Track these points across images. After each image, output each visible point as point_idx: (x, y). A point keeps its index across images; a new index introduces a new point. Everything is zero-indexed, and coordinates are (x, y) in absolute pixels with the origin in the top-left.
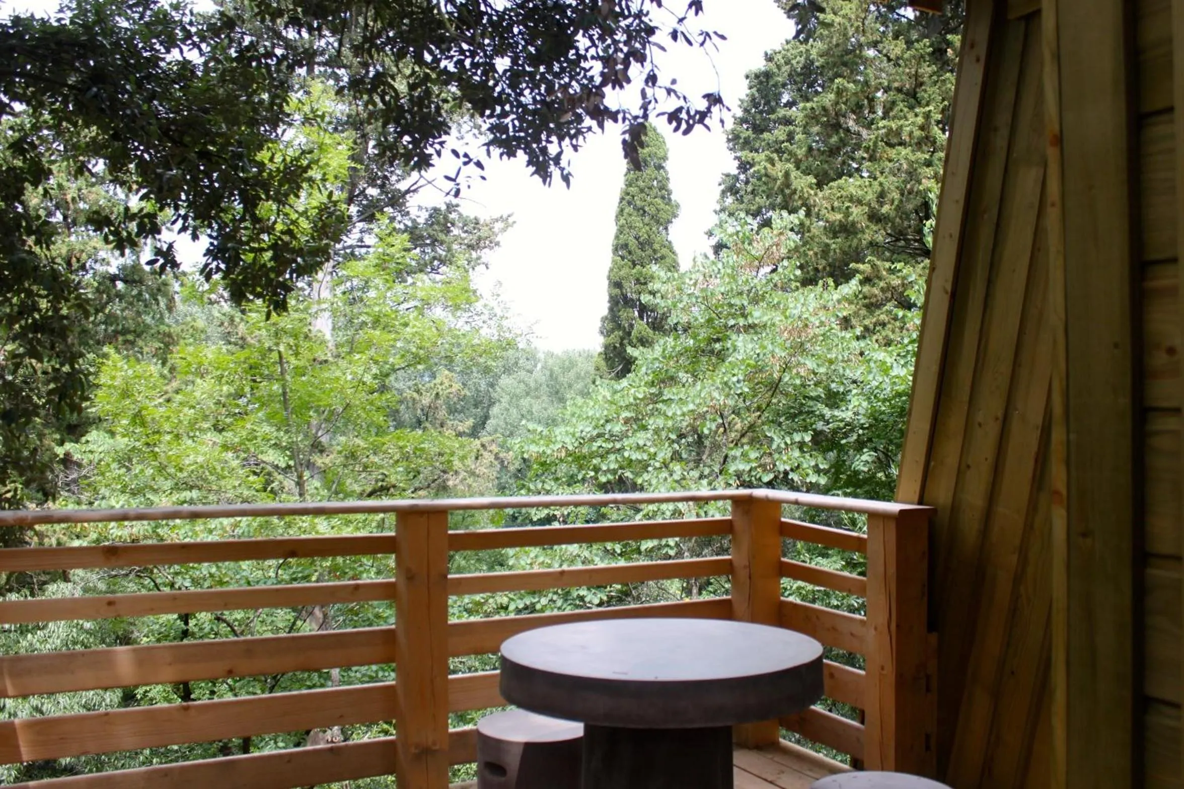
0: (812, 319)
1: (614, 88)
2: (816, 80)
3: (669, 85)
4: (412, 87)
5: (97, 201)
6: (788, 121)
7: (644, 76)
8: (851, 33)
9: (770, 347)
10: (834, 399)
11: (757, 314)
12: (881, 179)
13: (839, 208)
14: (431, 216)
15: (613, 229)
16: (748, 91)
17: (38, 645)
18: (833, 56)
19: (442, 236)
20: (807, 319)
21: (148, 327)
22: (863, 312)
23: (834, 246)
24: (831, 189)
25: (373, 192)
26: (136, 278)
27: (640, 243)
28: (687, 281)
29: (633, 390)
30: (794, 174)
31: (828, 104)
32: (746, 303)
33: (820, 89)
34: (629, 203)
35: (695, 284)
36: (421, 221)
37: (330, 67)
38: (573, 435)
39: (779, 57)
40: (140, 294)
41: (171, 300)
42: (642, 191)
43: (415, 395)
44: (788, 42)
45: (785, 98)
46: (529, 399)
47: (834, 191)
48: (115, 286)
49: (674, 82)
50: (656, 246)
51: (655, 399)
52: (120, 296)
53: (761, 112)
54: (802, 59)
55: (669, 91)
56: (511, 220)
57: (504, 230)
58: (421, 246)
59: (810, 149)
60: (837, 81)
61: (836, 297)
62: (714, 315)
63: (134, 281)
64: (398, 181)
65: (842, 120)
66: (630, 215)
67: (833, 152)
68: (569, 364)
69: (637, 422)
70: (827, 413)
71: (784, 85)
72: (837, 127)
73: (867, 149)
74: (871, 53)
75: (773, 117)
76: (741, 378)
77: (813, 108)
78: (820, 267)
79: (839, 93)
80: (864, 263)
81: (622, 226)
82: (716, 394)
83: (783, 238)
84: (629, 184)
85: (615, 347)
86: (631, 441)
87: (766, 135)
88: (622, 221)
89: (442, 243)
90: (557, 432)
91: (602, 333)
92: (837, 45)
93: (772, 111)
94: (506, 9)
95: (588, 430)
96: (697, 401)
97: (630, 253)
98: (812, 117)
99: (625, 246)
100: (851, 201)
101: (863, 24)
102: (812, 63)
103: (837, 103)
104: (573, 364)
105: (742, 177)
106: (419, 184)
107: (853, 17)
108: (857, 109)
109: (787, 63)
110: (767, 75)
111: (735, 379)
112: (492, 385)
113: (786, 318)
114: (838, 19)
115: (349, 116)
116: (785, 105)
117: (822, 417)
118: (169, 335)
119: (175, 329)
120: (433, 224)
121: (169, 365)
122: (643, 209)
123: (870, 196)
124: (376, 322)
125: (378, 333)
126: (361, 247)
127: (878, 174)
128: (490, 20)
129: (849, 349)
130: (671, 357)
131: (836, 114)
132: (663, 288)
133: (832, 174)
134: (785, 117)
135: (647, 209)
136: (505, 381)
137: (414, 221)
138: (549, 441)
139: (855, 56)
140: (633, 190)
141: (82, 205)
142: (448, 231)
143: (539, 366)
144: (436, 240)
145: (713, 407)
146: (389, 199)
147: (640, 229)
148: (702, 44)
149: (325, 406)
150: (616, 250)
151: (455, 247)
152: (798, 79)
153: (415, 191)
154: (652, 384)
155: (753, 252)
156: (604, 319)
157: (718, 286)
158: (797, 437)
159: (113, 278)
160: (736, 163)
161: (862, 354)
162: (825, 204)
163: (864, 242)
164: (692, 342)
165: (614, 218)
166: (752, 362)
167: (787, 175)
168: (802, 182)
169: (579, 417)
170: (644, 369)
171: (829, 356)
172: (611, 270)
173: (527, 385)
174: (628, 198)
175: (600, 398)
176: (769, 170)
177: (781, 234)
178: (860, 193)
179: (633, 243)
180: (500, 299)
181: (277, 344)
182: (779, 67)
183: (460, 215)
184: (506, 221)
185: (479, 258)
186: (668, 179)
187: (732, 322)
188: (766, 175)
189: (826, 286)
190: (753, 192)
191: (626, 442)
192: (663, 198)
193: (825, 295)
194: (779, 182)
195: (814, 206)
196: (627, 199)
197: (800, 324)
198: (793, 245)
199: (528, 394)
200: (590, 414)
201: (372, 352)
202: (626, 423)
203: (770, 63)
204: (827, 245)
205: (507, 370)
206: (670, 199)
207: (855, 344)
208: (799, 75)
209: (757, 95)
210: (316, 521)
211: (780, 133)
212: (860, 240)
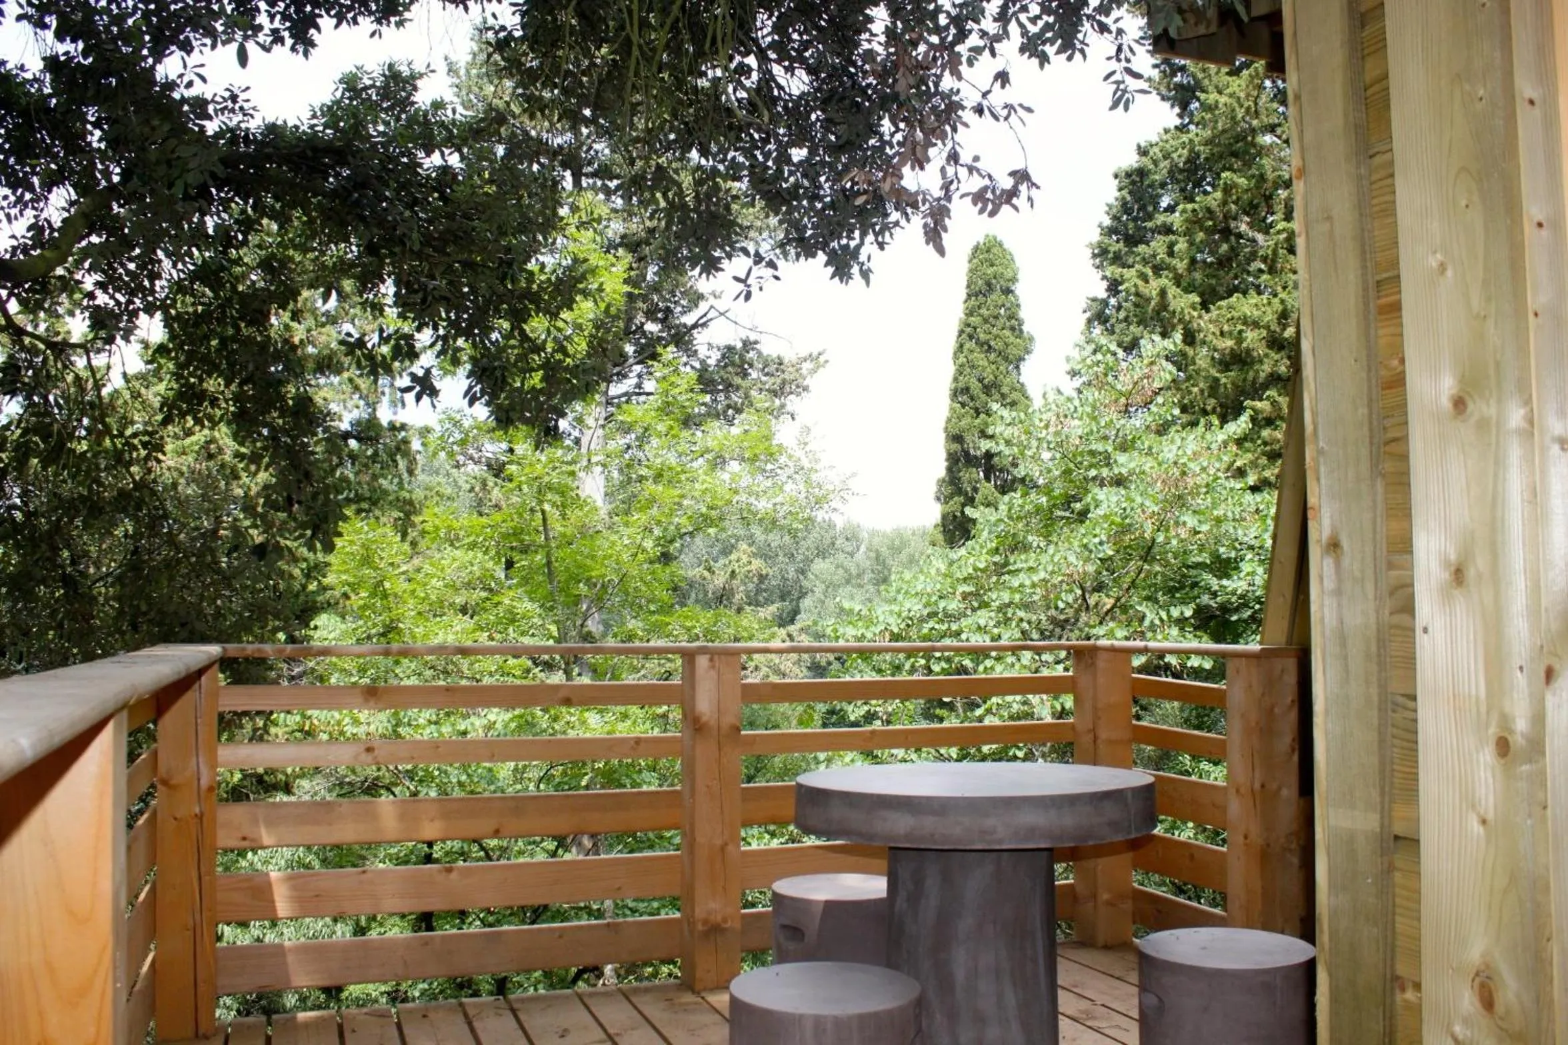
0: (1191, 465)
1: (913, 168)
2: (1204, 178)
3: (969, 162)
4: (698, 183)
5: (329, 344)
6: (1167, 230)
7: (945, 155)
8: (1240, 116)
9: (1139, 500)
10: (1224, 567)
11: (1124, 462)
12: (1283, 295)
13: (1230, 333)
14: (723, 356)
15: (951, 370)
16: (1117, 194)
17: (259, 866)
18: (1219, 145)
19: (737, 380)
20: (1184, 464)
21: (386, 493)
22: (1263, 461)
23: (1223, 380)
24: (1219, 308)
25: (652, 327)
26: (372, 434)
27: (985, 387)
28: (1037, 422)
29: (972, 560)
30: (1172, 291)
31: (1214, 205)
32: (1110, 449)
33: (1209, 189)
34: (971, 337)
35: (1047, 427)
36: (712, 362)
37: (601, 178)
38: (899, 615)
39: (1156, 150)
40: (376, 454)
41: (412, 462)
42: (986, 321)
43: (706, 574)
44: (1166, 131)
45: (1165, 202)
46: (849, 588)
47: (1223, 312)
48: (347, 445)
49: (976, 159)
50: (1005, 390)
51: (1001, 569)
52: (353, 457)
53: (1135, 220)
54: (1185, 152)
55: (971, 169)
56: (822, 359)
57: (814, 371)
58: (711, 392)
59: (1193, 261)
60: (1223, 175)
61: (1221, 437)
62: (1072, 466)
63: (370, 439)
64: (683, 313)
65: (1233, 224)
66: (972, 351)
67: (1223, 263)
68: (898, 544)
69: (977, 600)
70: (1214, 583)
71: (1163, 185)
72: (1226, 233)
73: (1264, 259)
74: (1268, 139)
75: (1149, 225)
76: (1104, 538)
77: (1194, 210)
78: (1209, 408)
79: (1227, 190)
80: (1261, 400)
81: (962, 366)
82: (1072, 559)
83: (1155, 368)
84: (970, 313)
85: (955, 517)
86: (970, 621)
87: (1141, 248)
88: (962, 360)
89: (738, 388)
90: (879, 612)
91: (938, 499)
92: (1224, 131)
93: (1150, 217)
94: (803, 93)
95: (916, 608)
96: (1050, 568)
97: (972, 399)
98: (1194, 222)
99: (966, 390)
100: (1245, 323)
101: (1256, 104)
102: (1198, 155)
103: (1225, 203)
104: (904, 544)
105: (1113, 301)
106: (709, 316)
107: (1242, 95)
108: (1250, 209)
109: (1165, 157)
110: (1141, 173)
111: (1097, 540)
112: (803, 572)
113: (1160, 464)
114: (1223, 99)
115: (623, 237)
116: (1166, 210)
117: (1208, 589)
118: (411, 503)
119: (419, 494)
120: (726, 366)
121: (409, 538)
122: (987, 343)
123: (1270, 317)
124: (658, 477)
125: (660, 488)
126: (640, 394)
127: (1279, 289)
128: (785, 107)
129: (1241, 504)
130: (1019, 518)
131: (1225, 217)
132: (1008, 432)
133: (1221, 290)
134: (1164, 225)
135: (992, 343)
136: (819, 566)
137: (703, 362)
138: (870, 622)
139: (1247, 143)
140: (974, 320)
141: (310, 350)
142: (745, 375)
143: (863, 548)
144: (730, 385)
145: (1071, 576)
146: (673, 336)
147: (984, 368)
148: (1006, 119)
149: (598, 577)
150: (955, 394)
151: (753, 393)
152: (1180, 177)
153: (704, 325)
154: (996, 551)
155: (1119, 387)
156: (941, 482)
157: (1076, 428)
158: (1175, 613)
159: (346, 436)
160: (1105, 284)
161: (1257, 511)
162: (1212, 328)
163: (1262, 375)
164: (1044, 499)
165: (951, 355)
166: (1118, 520)
167: (1163, 293)
168: (1183, 302)
169: (907, 593)
170: (985, 533)
171: (1215, 513)
172: (949, 420)
173: (846, 571)
174: (968, 330)
175: (933, 572)
176: (1141, 289)
177: (1152, 363)
178: (1256, 313)
179: (976, 387)
180: (808, 448)
181: (541, 502)
182: (1155, 163)
183: (760, 354)
184: (816, 360)
185: (783, 406)
186: (1018, 306)
187: (1093, 473)
188: (1137, 294)
189: (1209, 426)
190: (1126, 319)
191: (964, 622)
192: (1013, 329)
193: (1208, 436)
194: (1153, 303)
195: (1199, 331)
196: (967, 333)
197: (1177, 472)
198: (1169, 377)
199: (848, 582)
200: (919, 588)
201: (654, 511)
202: (964, 599)
203: (1144, 159)
204: (1217, 380)
205: (822, 553)
206: (1021, 331)
207: (1249, 497)
208: (1181, 171)
209: (1129, 198)
210: (586, 714)
211: (1158, 245)
212: (1257, 372)
